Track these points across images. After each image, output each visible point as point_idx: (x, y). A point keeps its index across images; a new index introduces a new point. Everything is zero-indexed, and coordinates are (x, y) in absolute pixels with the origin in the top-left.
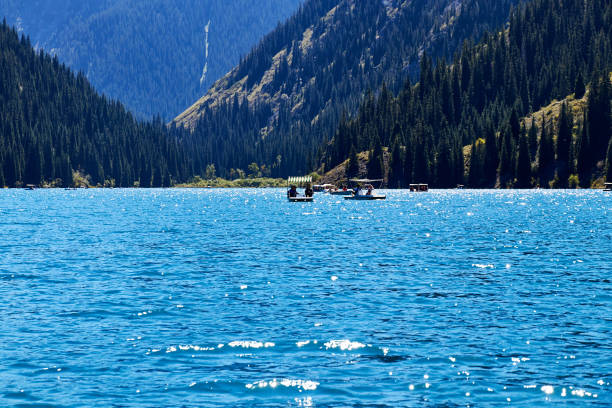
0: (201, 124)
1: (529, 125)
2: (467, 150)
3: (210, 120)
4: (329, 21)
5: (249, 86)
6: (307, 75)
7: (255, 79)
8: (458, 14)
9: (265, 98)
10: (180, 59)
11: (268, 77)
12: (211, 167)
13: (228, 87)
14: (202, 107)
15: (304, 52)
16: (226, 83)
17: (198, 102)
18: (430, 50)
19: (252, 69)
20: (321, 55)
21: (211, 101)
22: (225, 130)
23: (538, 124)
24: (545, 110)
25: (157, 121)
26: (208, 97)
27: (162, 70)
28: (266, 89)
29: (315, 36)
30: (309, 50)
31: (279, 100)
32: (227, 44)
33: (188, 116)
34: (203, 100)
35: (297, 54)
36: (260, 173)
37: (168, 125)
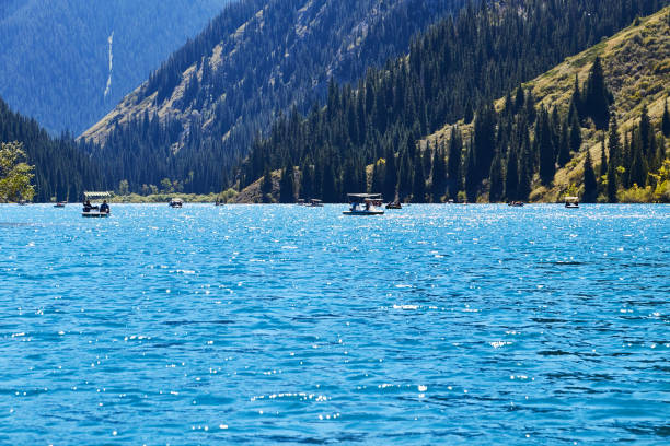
0: (111, 140)
1: (423, 147)
2: (369, 169)
3: (121, 137)
4: (239, 38)
5: (159, 102)
6: (217, 92)
7: (165, 94)
8: (365, 35)
9: (176, 114)
10: (83, 70)
11: (178, 93)
12: (124, 183)
13: (138, 103)
14: (111, 123)
15: (215, 68)
16: (136, 98)
17: (107, 117)
18: (338, 69)
19: (162, 85)
20: (231, 72)
21: (121, 116)
22: (135, 146)
23: (432, 146)
24: (438, 133)
25: (66, 136)
26: (116, 113)
27: (64, 82)
28: (176, 105)
29: (225, 52)
30: (219, 67)
31: (190, 116)
32: (132, 55)
33: (96, 131)
34: (112, 115)
35: (207, 70)
36: (172, 189)
37: (78, 139)
